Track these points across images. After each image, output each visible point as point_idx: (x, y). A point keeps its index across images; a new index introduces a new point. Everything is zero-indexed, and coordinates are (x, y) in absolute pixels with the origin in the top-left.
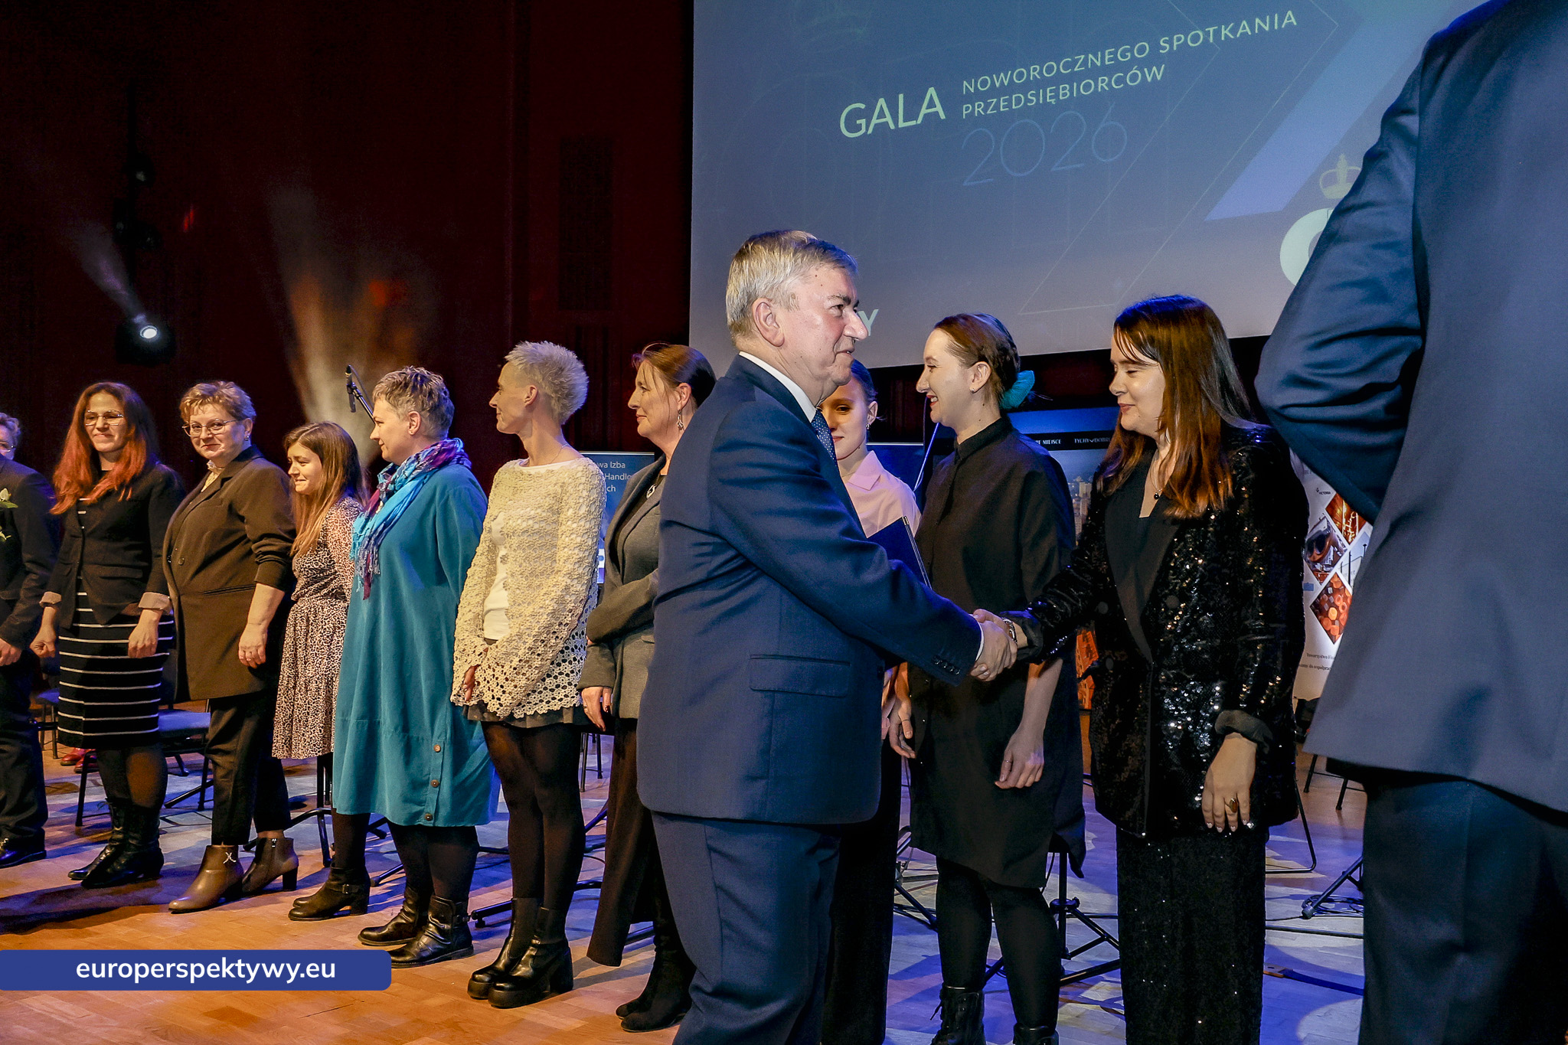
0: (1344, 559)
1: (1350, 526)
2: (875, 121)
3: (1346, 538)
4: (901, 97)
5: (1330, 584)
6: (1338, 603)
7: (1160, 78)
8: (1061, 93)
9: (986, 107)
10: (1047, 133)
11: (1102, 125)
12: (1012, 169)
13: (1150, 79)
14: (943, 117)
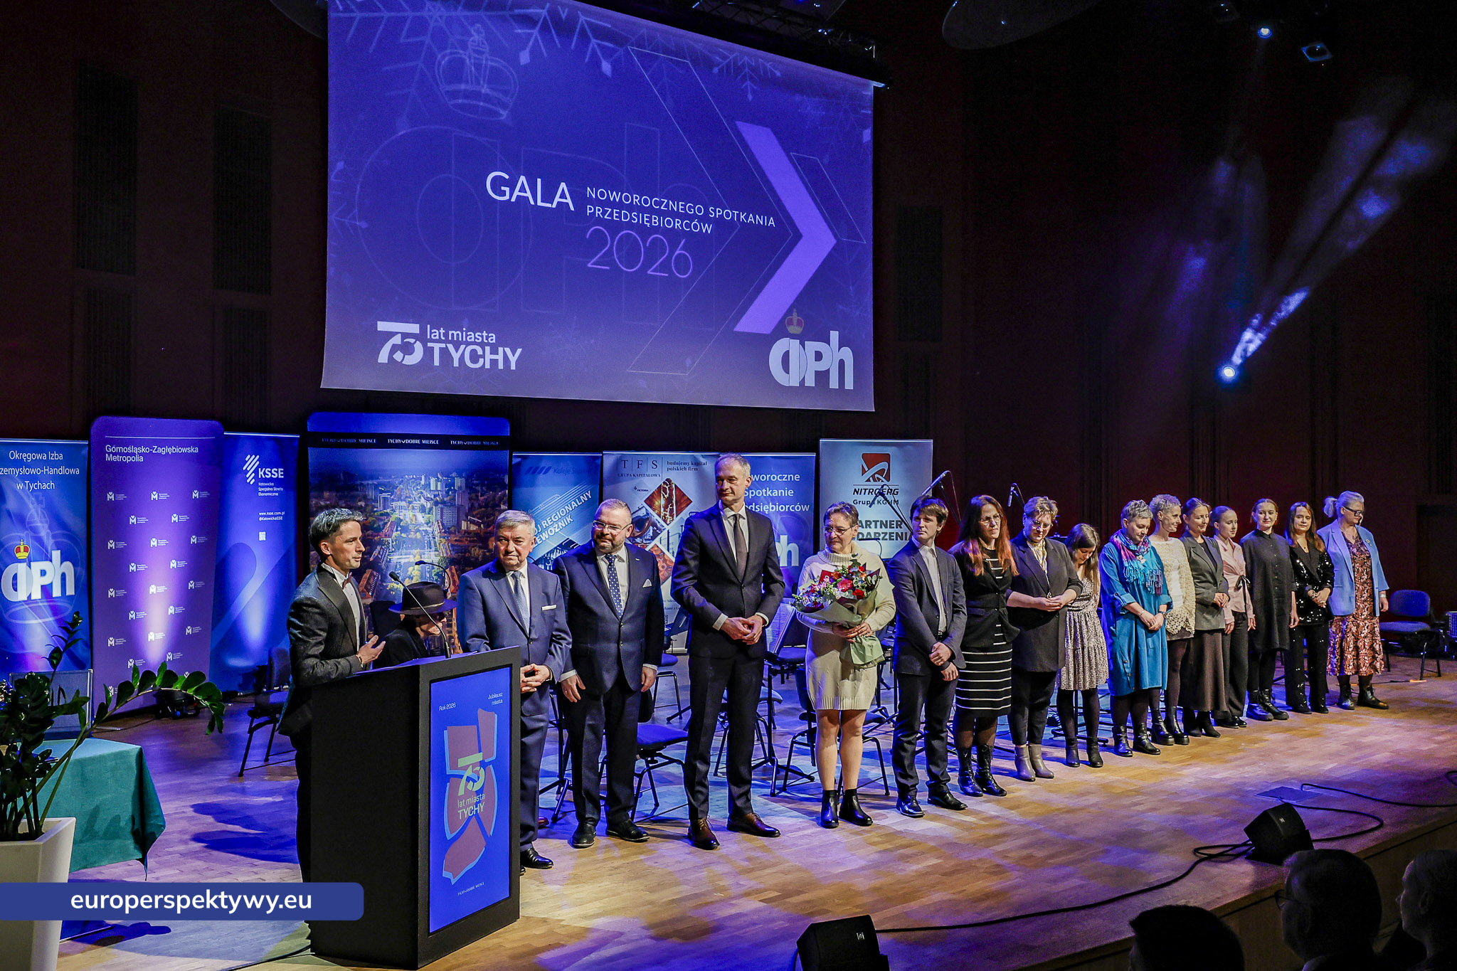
0: (664, 535)
1: (668, 513)
2: (517, 193)
3: (665, 521)
4: (539, 180)
7: (709, 232)
8: (653, 220)
9: (604, 213)
10: (644, 245)
11: (678, 252)
12: (622, 264)
13: (704, 231)
14: (572, 209)
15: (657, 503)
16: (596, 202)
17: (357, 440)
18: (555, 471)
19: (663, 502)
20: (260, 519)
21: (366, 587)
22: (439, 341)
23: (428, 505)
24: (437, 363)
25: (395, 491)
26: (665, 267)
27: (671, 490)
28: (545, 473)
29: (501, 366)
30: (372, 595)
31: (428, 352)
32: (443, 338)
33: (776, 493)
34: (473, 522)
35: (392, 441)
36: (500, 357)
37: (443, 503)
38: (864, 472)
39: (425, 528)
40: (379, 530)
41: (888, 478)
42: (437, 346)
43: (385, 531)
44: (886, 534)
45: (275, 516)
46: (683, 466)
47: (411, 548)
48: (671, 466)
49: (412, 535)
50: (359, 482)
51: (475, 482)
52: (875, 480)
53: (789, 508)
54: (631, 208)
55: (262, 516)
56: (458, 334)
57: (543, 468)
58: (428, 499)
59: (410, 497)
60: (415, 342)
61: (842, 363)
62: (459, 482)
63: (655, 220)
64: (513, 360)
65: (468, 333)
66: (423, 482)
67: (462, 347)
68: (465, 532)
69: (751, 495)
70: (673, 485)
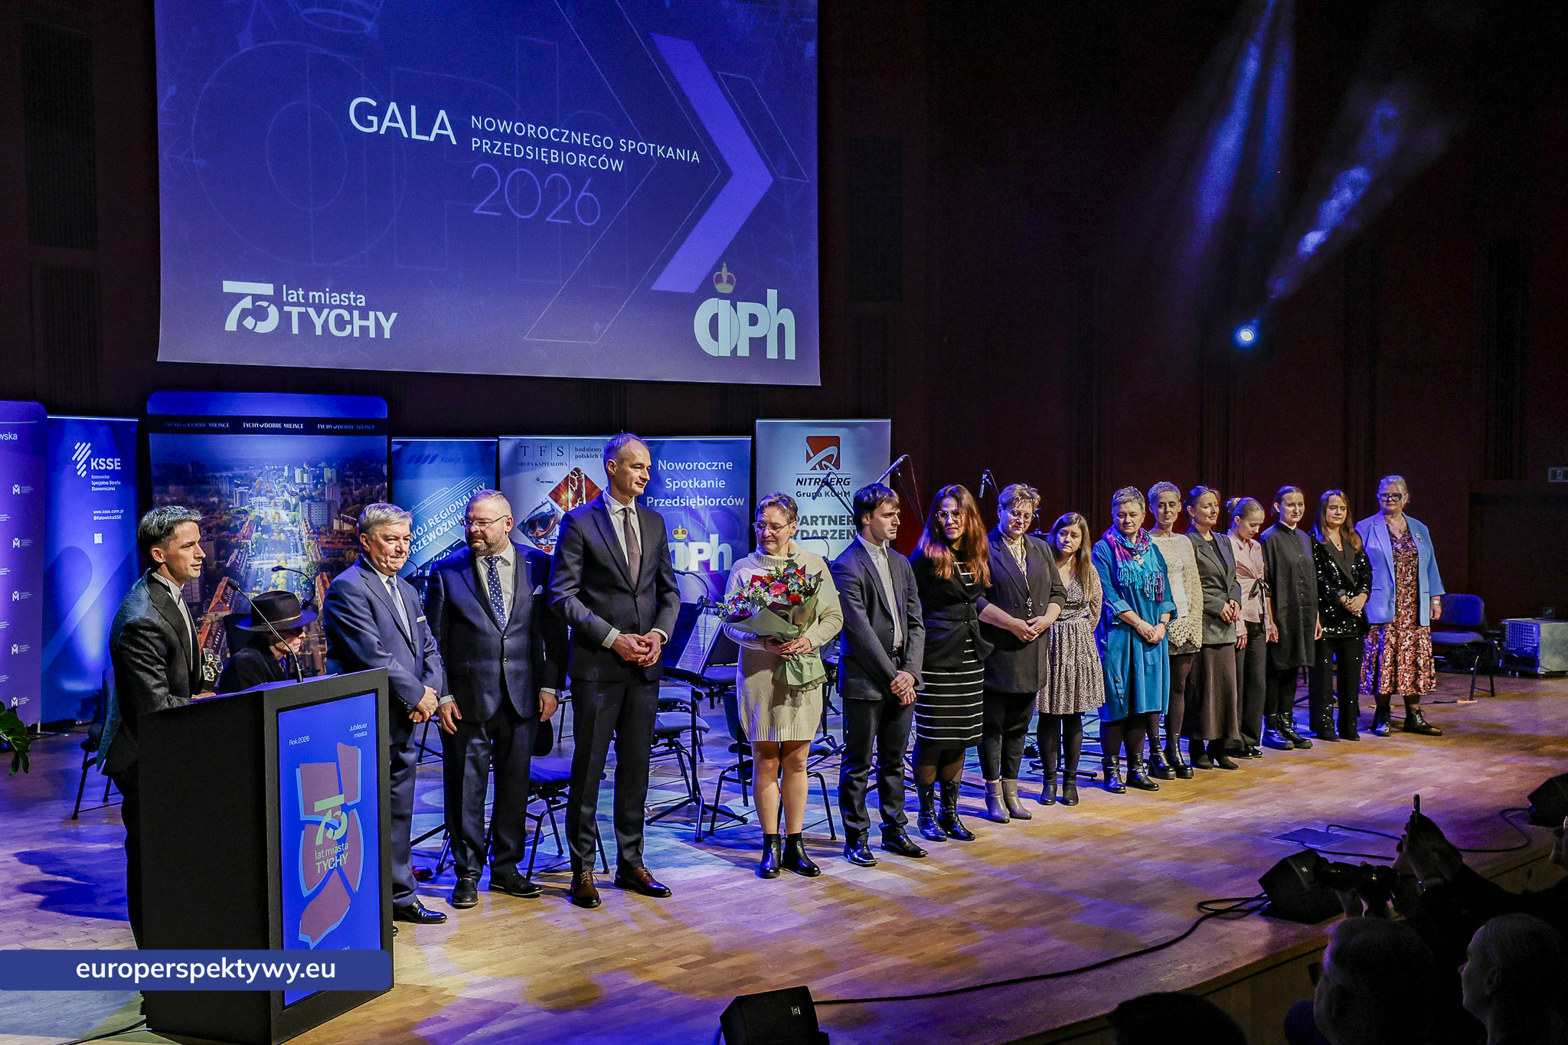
2: (386, 123)
4: (413, 109)
7: (620, 170)
8: (552, 156)
9: (493, 147)
10: (542, 188)
11: (583, 194)
12: (515, 210)
13: (614, 169)
14: (454, 142)
15: (563, 497)
16: (483, 134)
17: (207, 425)
18: (443, 459)
19: (570, 495)
20: (95, 518)
21: (222, 598)
22: (298, 304)
23: (293, 501)
24: (295, 330)
25: (254, 484)
26: (568, 212)
27: (580, 482)
28: (431, 462)
29: (372, 334)
30: (230, 607)
31: (285, 318)
32: (302, 301)
33: (704, 484)
34: (346, 521)
35: (248, 425)
36: (371, 323)
37: (311, 498)
38: (809, 458)
39: (290, 527)
40: (236, 530)
41: (837, 465)
42: (295, 311)
43: (244, 531)
44: (835, 531)
45: (113, 515)
46: (593, 453)
47: (274, 552)
48: (580, 453)
49: (275, 537)
50: (210, 474)
51: (348, 473)
52: (822, 468)
53: (720, 502)
54: (525, 141)
55: (97, 515)
56: (320, 296)
57: (428, 456)
58: (292, 494)
59: (271, 492)
60: (269, 306)
61: (781, 328)
62: (328, 473)
63: (555, 155)
64: (387, 326)
65: (333, 295)
66: (286, 474)
67: (326, 311)
68: (338, 532)
69: (674, 487)
70: (583, 476)
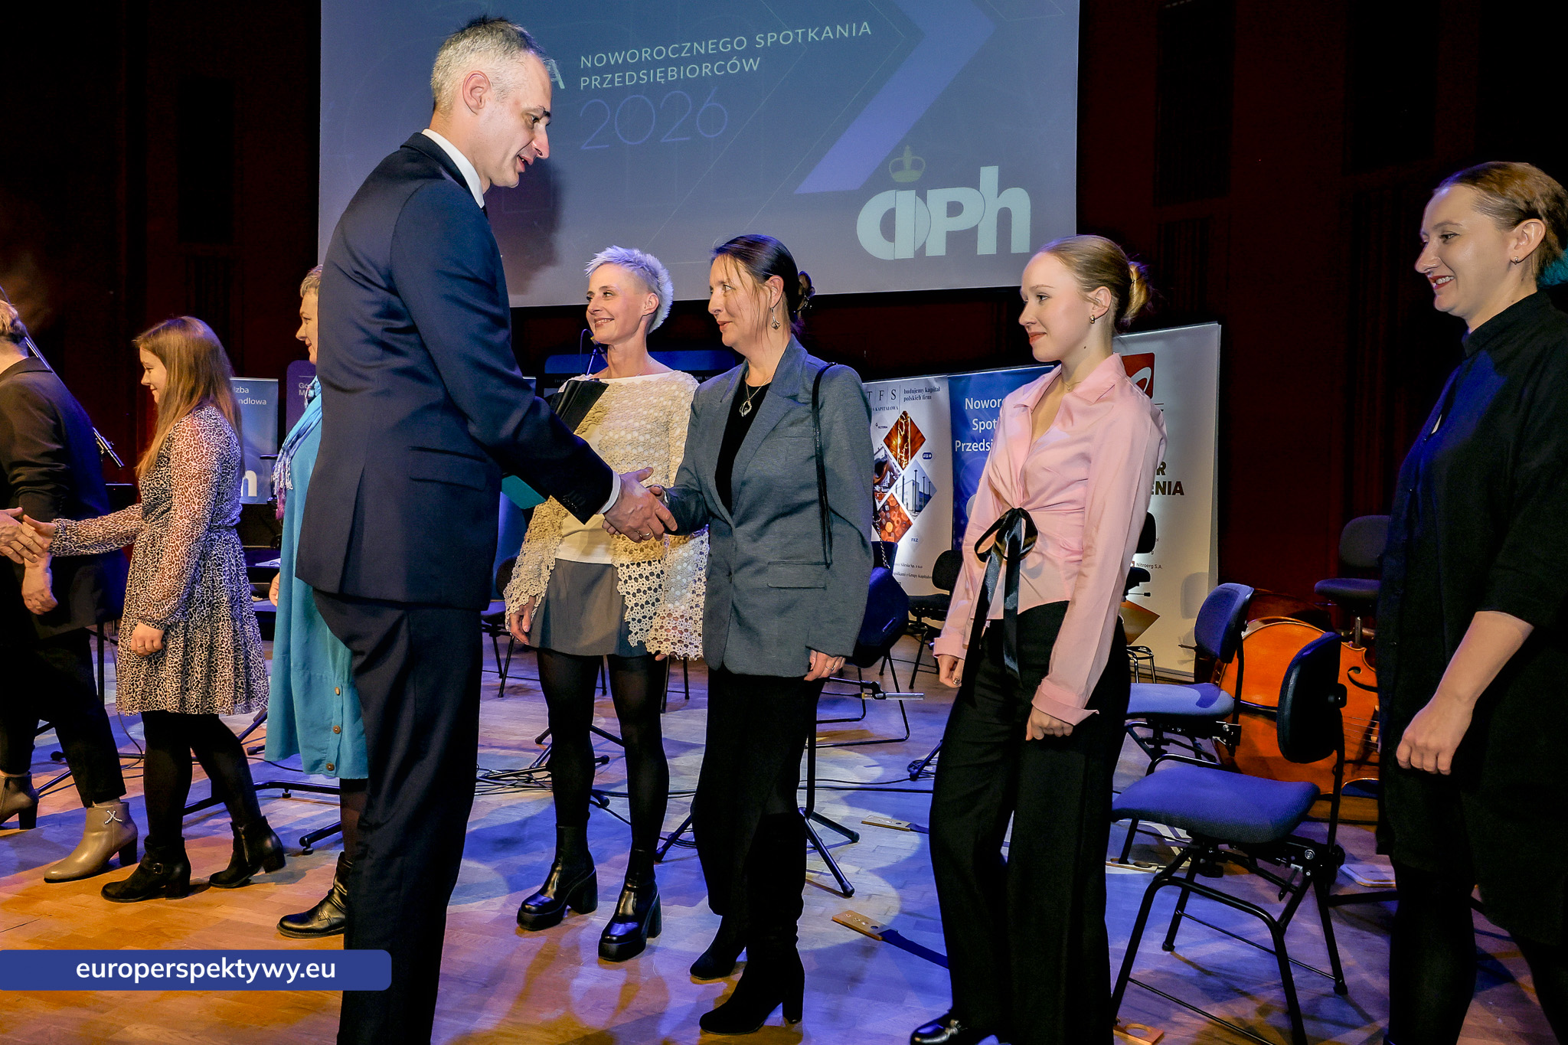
0: (899, 482)
1: (903, 455)
3: (901, 465)
5: (887, 502)
6: (893, 519)
10: (657, 110)
12: (625, 138)
15: (894, 443)
19: (899, 441)
27: (907, 426)
46: (917, 394)
48: (911, 395)
61: (1005, 214)
70: (909, 419)
